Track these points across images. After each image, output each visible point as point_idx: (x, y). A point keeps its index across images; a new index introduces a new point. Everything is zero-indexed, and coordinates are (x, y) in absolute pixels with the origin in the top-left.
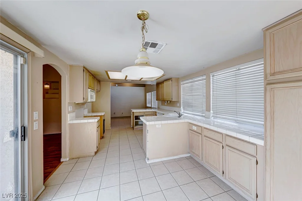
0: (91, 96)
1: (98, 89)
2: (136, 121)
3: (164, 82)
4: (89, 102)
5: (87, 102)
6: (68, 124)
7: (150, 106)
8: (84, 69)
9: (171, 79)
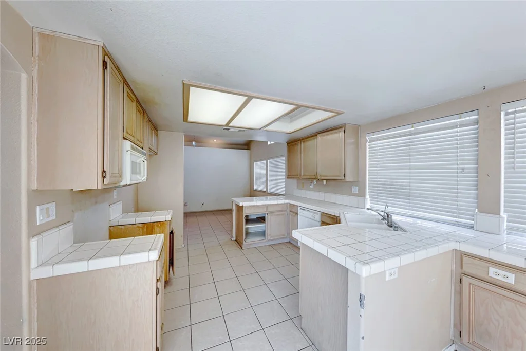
0: (134, 164)
1: (152, 148)
2: (247, 227)
3: (317, 135)
4: (127, 185)
5: (119, 186)
6: (30, 283)
7: (264, 189)
8: (107, 59)
9: (340, 128)
